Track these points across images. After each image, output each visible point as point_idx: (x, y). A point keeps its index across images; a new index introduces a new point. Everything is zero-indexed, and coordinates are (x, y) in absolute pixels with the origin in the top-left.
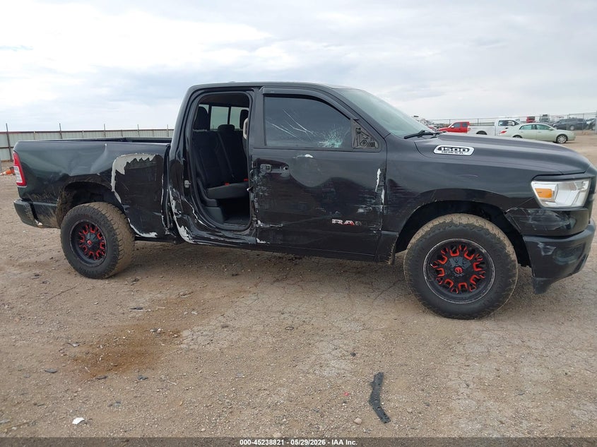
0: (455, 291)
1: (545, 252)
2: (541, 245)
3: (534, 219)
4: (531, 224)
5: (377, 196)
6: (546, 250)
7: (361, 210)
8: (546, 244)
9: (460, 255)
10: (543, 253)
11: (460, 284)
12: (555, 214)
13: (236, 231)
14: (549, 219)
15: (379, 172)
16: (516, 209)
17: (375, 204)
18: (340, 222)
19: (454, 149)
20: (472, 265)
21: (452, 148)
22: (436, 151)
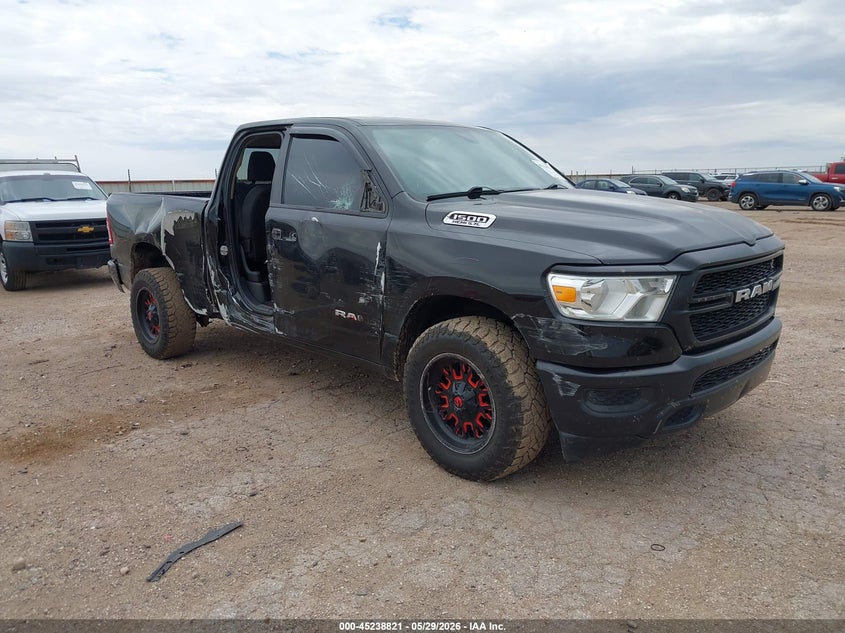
0: (460, 433)
1: (565, 391)
2: (557, 379)
3: (547, 335)
4: (543, 343)
5: (377, 281)
6: (563, 386)
7: (362, 300)
8: (564, 377)
9: (463, 380)
10: (561, 393)
11: (465, 424)
12: (576, 330)
13: (266, 315)
14: (566, 336)
15: (379, 247)
16: (522, 315)
17: (375, 292)
18: (343, 313)
19: (469, 218)
20: (477, 396)
21: (467, 216)
22: (447, 220)
